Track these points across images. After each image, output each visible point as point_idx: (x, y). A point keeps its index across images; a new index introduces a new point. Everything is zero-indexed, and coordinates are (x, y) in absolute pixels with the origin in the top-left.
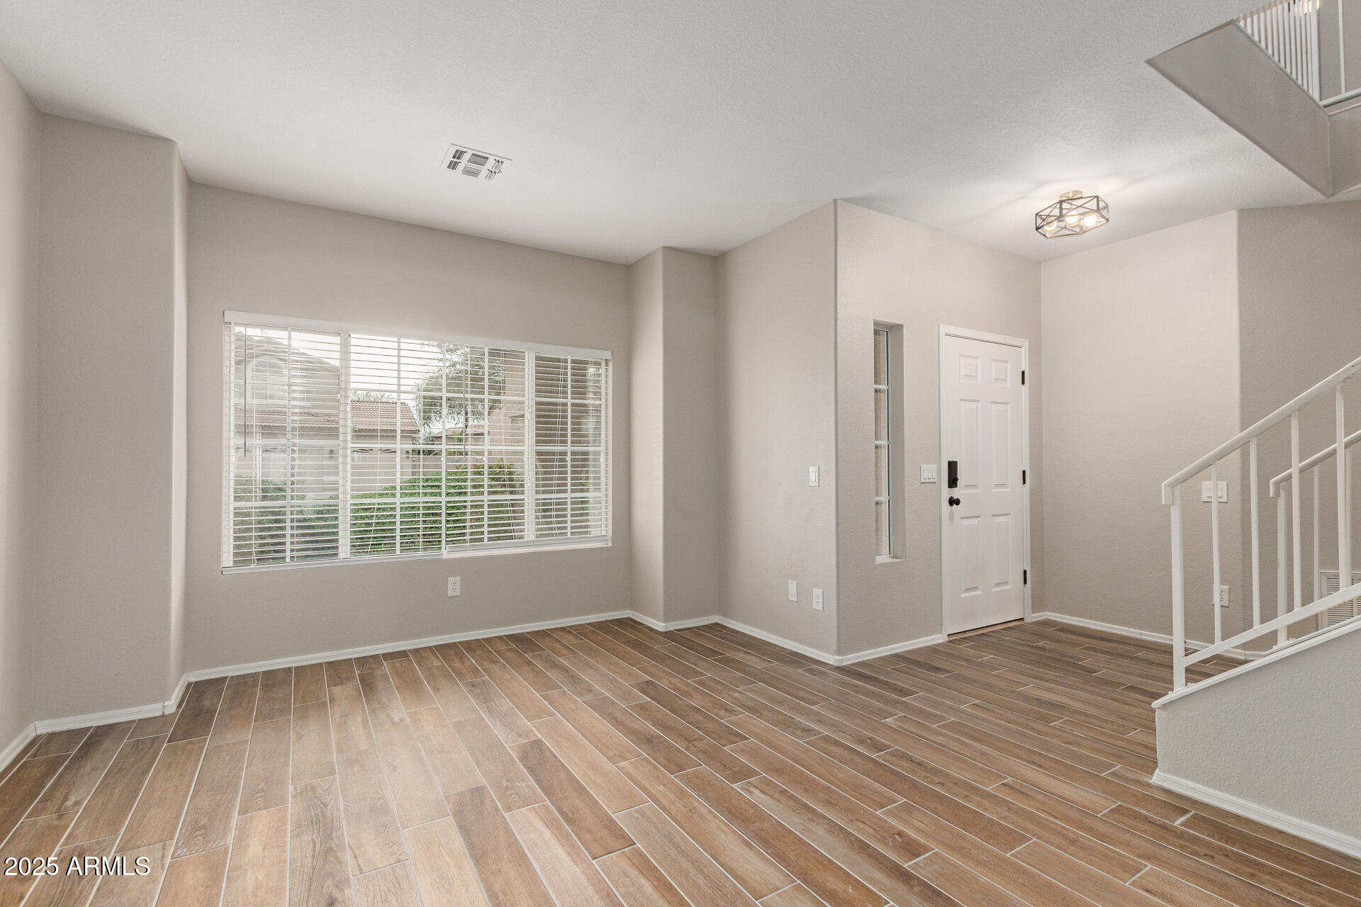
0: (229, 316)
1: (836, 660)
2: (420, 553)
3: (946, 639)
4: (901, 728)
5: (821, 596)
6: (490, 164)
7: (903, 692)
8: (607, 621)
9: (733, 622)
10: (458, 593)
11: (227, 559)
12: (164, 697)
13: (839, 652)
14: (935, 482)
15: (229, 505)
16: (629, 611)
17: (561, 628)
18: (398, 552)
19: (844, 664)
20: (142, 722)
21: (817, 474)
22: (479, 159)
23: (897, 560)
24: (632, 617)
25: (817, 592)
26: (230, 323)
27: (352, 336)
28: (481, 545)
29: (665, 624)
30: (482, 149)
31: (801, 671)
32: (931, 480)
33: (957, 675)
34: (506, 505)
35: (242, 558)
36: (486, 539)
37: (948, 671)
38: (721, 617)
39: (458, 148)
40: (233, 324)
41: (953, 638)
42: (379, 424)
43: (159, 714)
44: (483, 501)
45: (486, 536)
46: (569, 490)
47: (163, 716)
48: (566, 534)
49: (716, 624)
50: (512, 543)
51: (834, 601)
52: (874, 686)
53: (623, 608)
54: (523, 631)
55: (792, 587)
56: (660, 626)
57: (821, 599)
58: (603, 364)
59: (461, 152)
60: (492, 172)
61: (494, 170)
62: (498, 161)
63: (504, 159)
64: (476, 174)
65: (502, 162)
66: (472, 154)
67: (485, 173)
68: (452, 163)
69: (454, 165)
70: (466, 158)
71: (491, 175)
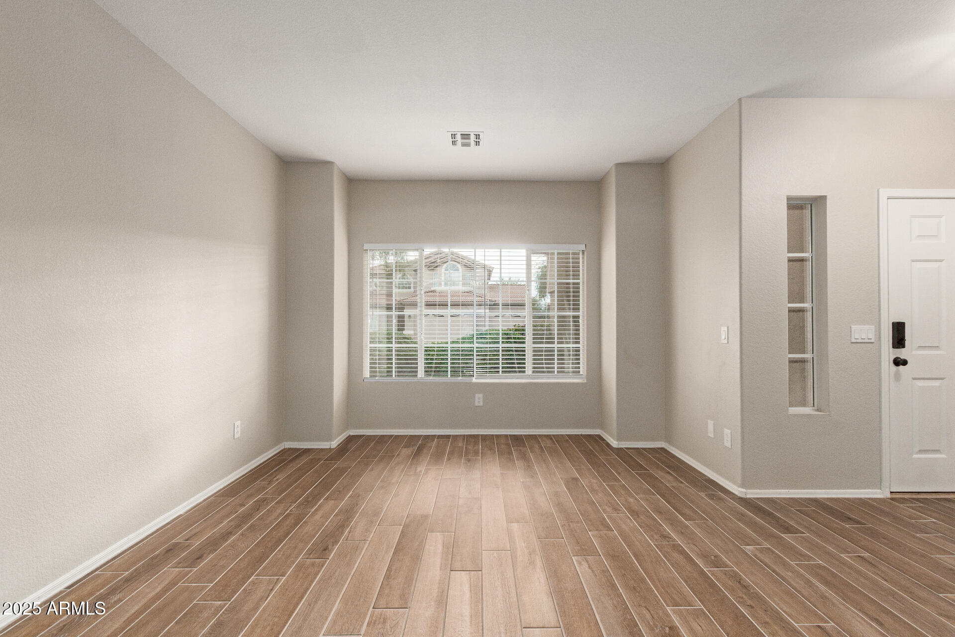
0: (366, 246)
1: (741, 492)
2: (460, 378)
3: (889, 495)
4: (755, 556)
5: (730, 435)
6: (473, 137)
7: (788, 529)
8: (582, 435)
9: (674, 449)
10: (481, 404)
11: (367, 373)
12: (330, 439)
13: (743, 485)
14: (873, 343)
15: (368, 346)
16: (600, 430)
17: (548, 435)
18: (449, 376)
19: (748, 496)
20: (322, 450)
21: (726, 332)
22: (465, 136)
23: (819, 413)
24: (601, 435)
25: (727, 431)
26: (367, 250)
27: (425, 250)
28: (498, 376)
29: (617, 443)
30: (466, 130)
31: (703, 494)
32: (870, 341)
33: (869, 529)
34: (512, 351)
35: (373, 373)
36: (501, 372)
37: (858, 522)
38: (667, 444)
39: (452, 133)
40: (369, 251)
41: (894, 496)
42: (437, 299)
43: (329, 447)
44: (499, 348)
45: (501, 370)
46: (556, 342)
47: (330, 448)
48: (554, 372)
49: (662, 449)
50: (515, 376)
51: (739, 441)
52: (762, 519)
53: (594, 427)
54: (522, 434)
55: (711, 424)
56: (614, 443)
57: (730, 437)
58: (581, 254)
59: (454, 135)
60: (476, 142)
61: (477, 140)
62: (476, 135)
63: (479, 133)
64: (468, 145)
65: (479, 135)
66: (461, 134)
67: (473, 143)
68: (453, 142)
69: (454, 143)
70: (458, 137)
71: (477, 143)
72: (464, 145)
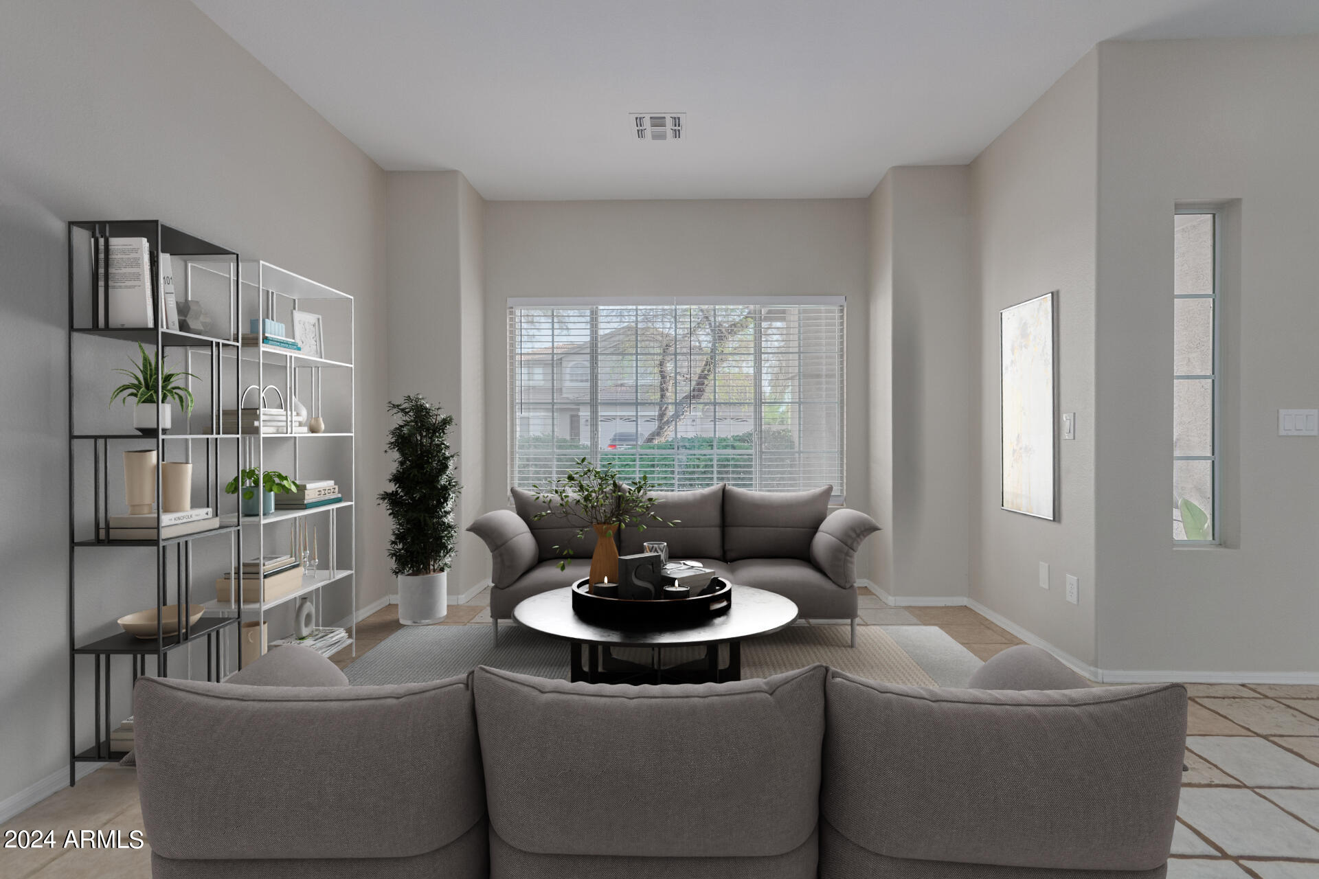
0: (510, 302)
1: (1092, 672)
5: (1075, 585)
6: (669, 123)
14: (1314, 437)
21: (1073, 422)
22: (658, 121)
25: (1071, 579)
26: (513, 307)
27: (599, 308)
30: (658, 109)
34: (733, 460)
39: (637, 115)
40: (515, 309)
55: (1043, 568)
57: (1075, 587)
59: (640, 118)
60: (675, 130)
61: (676, 128)
62: (675, 118)
63: (679, 115)
64: (662, 136)
65: (679, 118)
66: (651, 118)
67: (670, 134)
68: (638, 131)
69: (641, 133)
70: (647, 123)
71: (677, 134)
72: (656, 137)
